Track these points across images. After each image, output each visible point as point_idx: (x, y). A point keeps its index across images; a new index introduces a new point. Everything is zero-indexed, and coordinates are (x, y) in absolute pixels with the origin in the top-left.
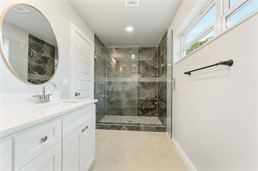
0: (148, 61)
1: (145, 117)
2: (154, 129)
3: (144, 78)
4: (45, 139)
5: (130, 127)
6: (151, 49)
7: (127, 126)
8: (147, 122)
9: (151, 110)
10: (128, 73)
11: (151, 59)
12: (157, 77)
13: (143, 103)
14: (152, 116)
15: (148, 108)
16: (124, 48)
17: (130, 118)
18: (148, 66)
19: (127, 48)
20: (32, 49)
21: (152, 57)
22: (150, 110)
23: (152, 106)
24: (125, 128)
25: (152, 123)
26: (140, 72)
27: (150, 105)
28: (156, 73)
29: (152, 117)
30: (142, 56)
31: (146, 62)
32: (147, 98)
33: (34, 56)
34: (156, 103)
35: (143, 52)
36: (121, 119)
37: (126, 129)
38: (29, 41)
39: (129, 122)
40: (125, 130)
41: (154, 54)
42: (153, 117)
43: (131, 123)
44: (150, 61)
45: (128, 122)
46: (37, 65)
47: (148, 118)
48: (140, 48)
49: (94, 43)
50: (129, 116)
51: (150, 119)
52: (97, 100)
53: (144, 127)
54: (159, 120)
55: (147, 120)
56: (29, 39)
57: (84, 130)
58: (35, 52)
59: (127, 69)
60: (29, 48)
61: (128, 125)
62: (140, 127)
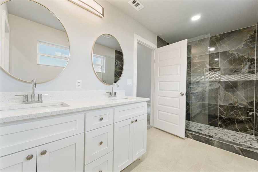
0: (235, 51)
1: (227, 130)
2: (237, 151)
3: (226, 75)
4: (101, 119)
5: (196, 136)
6: (241, 31)
7: (191, 134)
8: (229, 137)
9: (241, 122)
10: (199, 71)
11: (241, 46)
12: (254, 73)
13: (224, 110)
14: (241, 131)
15: (234, 119)
16: (194, 42)
17: (202, 126)
18: (234, 57)
19: (199, 40)
20: (117, 60)
21: (243, 43)
22: (238, 123)
23: (243, 117)
24: (189, 135)
25: (238, 142)
26: (220, 68)
27: (237, 115)
28: (252, 67)
29: (242, 133)
30: (223, 45)
31: (231, 53)
32: (231, 104)
33: (118, 65)
34: (251, 114)
35: (226, 39)
36: (188, 125)
37: (191, 136)
38: (115, 55)
39: (198, 130)
40: (190, 138)
41: (248, 38)
42: (244, 134)
43: (200, 132)
44: (239, 50)
45: (196, 130)
46: (119, 71)
47: (233, 132)
48: (219, 35)
49: (157, 45)
50: (201, 124)
51: (237, 134)
52: (149, 99)
53: (217, 142)
54: (256, 142)
55: (229, 135)
56: (115, 53)
57: (133, 122)
58: (118, 62)
59: (198, 65)
60: (115, 60)
61: (193, 133)
62: (211, 140)
